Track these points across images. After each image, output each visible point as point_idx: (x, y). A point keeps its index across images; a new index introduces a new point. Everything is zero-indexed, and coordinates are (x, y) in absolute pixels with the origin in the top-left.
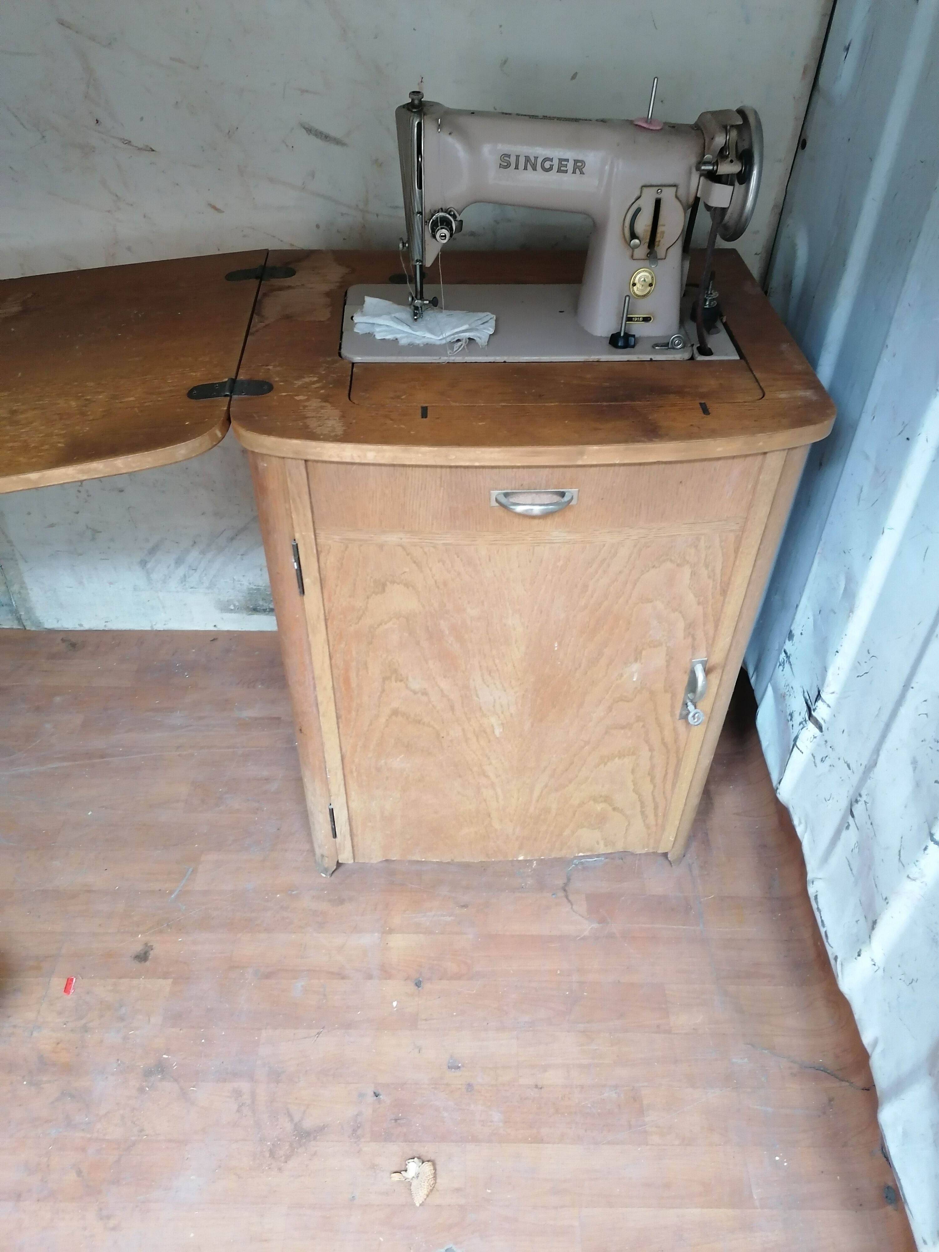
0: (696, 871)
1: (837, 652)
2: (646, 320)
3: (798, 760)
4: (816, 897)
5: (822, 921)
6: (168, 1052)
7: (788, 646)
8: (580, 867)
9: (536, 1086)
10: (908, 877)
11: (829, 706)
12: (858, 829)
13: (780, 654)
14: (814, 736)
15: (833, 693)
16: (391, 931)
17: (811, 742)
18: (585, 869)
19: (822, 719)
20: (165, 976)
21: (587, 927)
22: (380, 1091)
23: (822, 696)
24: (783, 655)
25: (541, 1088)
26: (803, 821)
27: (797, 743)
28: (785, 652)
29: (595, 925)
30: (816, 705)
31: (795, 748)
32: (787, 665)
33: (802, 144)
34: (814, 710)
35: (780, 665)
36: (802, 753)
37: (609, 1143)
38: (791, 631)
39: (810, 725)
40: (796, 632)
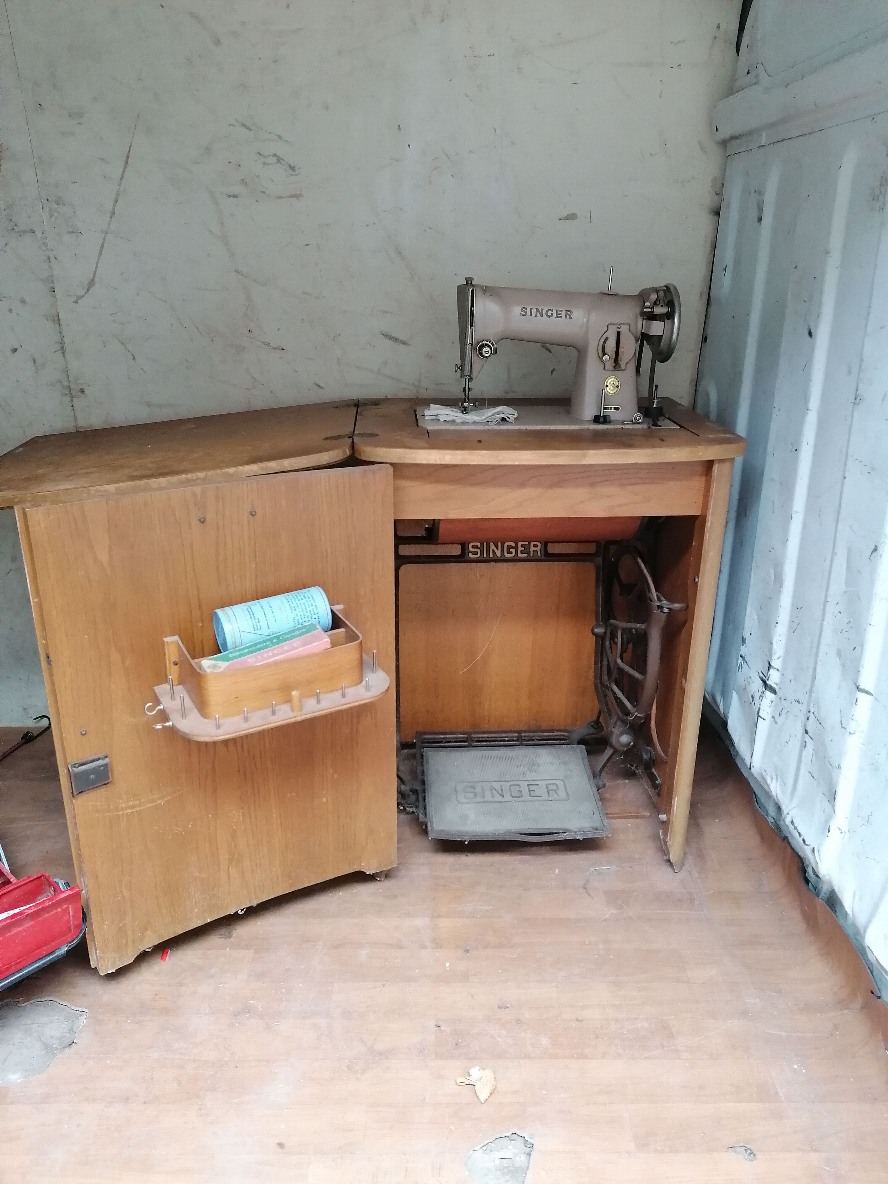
0: (696, 875)
1: (777, 623)
2: (617, 409)
3: (763, 727)
4: (792, 822)
5: (799, 834)
6: (253, 998)
7: (743, 650)
8: (596, 873)
9: (577, 1020)
10: (850, 733)
11: (778, 670)
12: (812, 739)
13: (738, 660)
14: (771, 701)
15: (779, 657)
16: (439, 916)
17: (770, 707)
18: (600, 874)
19: (775, 683)
20: (247, 947)
21: (609, 912)
22: (441, 1024)
23: (772, 664)
24: (740, 659)
25: (581, 1021)
26: (774, 777)
27: (760, 714)
28: (741, 656)
29: (615, 911)
30: (769, 675)
31: (759, 718)
32: (744, 665)
33: (705, 339)
34: (768, 680)
35: (739, 668)
36: (765, 720)
37: (646, 1058)
38: (743, 637)
39: (768, 694)
40: (747, 636)
